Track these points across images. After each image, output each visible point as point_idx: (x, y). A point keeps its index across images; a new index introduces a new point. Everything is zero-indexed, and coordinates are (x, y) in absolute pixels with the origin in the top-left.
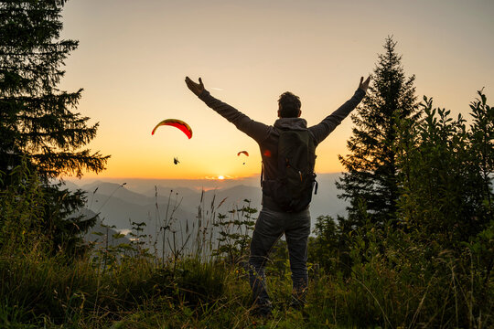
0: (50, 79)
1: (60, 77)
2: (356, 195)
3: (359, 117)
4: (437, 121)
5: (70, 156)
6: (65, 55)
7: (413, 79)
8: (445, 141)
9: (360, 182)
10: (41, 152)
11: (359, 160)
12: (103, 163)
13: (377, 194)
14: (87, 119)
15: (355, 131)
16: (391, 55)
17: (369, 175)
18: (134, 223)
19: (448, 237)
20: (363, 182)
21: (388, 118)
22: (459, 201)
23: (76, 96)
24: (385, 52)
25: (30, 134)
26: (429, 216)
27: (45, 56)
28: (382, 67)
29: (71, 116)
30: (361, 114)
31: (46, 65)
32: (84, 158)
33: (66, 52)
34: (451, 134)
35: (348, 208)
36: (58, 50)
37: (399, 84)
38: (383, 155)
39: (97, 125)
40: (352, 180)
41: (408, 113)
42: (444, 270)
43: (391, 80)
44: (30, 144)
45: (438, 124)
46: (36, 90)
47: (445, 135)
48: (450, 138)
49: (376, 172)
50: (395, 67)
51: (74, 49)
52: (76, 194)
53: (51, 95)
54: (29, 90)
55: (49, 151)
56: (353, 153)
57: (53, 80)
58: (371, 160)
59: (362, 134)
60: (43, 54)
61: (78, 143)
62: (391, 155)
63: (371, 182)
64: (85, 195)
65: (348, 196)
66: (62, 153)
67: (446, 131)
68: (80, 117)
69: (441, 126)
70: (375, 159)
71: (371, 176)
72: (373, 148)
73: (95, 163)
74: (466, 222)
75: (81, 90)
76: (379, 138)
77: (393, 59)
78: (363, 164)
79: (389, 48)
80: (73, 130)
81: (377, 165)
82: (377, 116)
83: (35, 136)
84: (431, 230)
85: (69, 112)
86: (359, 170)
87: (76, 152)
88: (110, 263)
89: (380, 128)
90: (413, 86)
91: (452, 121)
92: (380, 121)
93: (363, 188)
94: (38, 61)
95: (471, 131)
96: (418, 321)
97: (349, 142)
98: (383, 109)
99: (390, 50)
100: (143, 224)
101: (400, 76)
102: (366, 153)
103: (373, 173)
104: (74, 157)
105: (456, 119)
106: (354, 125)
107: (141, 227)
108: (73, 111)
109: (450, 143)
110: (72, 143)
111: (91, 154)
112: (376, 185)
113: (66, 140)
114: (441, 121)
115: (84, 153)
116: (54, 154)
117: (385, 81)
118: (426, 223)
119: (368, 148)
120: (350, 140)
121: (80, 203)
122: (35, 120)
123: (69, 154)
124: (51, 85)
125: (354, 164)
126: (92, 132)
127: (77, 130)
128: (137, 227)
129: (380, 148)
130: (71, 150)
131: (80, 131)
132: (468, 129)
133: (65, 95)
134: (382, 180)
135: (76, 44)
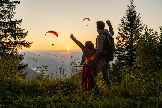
0: (10, 15)
1: (14, 14)
2: (119, 56)
3: (120, 28)
4: (149, 33)
5: (18, 43)
6: (16, 6)
7: (140, 14)
8: (151, 40)
9: (120, 51)
10: (8, 41)
11: (120, 43)
12: (30, 45)
13: (126, 55)
14: (24, 29)
15: (119, 33)
16: (132, 5)
17: (123, 49)
18: (44, 66)
19: (152, 71)
20: (121, 51)
21: (131, 28)
22: (155, 59)
23: (20, 21)
24: (130, 5)
25: (4, 35)
26: (145, 64)
27: (8, 7)
28: (129, 10)
29: (18, 28)
30: (121, 27)
31: (9, 10)
32: (23, 43)
33: (16, 5)
34: (153, 37)
35: (116, 61)
36: (13, 4)
37: (135, 16)
38: (128, 42)
39: (27, 31)
40: (117, 51)
41: (138, 27)
42: (150, 81)
43: (132, 15)
44: (4, 38)
45: (149, 34)
46: (6, 19)
47: (151, 38)
48: (153, 38)
49: (126, 48)
50: (133, 10)
51: (19, 4)
52: (20, 56)
53: (11, 21)
54: (3, 19)
55: (11, 41)
56: (118, 41)
57: (11, 15)
58: (124, 44)
59: (121, 34)
60: (8, 6)
61: (21, 38)
62: (132, 42)
63: (124, 51)
64: (24, 56)
65: (116, 56)
66: (15, 42)
67: (151, 36)
68: (22, 29)
69: (150, 34)
70: (126, 43)
71: (124, 49)
72: (125, 39)
73: (27, 45)
74: (158, 66)
75: (22, 19)
76: (127, 36)
77: (133, 7)
78: (122, 45)
79: (132, 3)
80: (19, 33)
81: (126, 45)
82: (127, 28)
83: (6, 36)
84: (146, 69)
85: (17, 27)
86: (120, 47)
87: (20, 41)
88: (40, 80)
89: (128, 32)
90: (140, 17)
91: (154, 33)
92: (128, 29)
93: (121, 53)
94: (6, 8)
95: (160, 36)
96: (143, 96)
97: (117, 37)
98: (129, 25)
99: (132, 4)
100: (47, 67)
101: (135, 13)
102: (123, 41)
103: (125, 48)
104: (20, 43)
105: (155, 32)
106: (119, 31)
107: (46, 68)
108: (19, 27)
109: (153, 40)
110: (19, 38)
111: (26, 42)
112: (126, 52)
113: (17, 37)
114: (150, 33)
115: (23, 41)
116: (12, 42)
117: (130, 15)
118: (145, 67)
119: (123, 39)
120: (117, 36)
121: (22, 59)
122: (5, 30)
123: (17, 42)
124: (11, 17)
125: (118, 45)
126: (26, 34)
127: (21, 33)
128: (45, 68)
129: (128, 39)
130: (18, 40)
131: (22, 34)
132: (159, 35)
133: (16, 21)
134: (128, 50)
135: (19, 2)
